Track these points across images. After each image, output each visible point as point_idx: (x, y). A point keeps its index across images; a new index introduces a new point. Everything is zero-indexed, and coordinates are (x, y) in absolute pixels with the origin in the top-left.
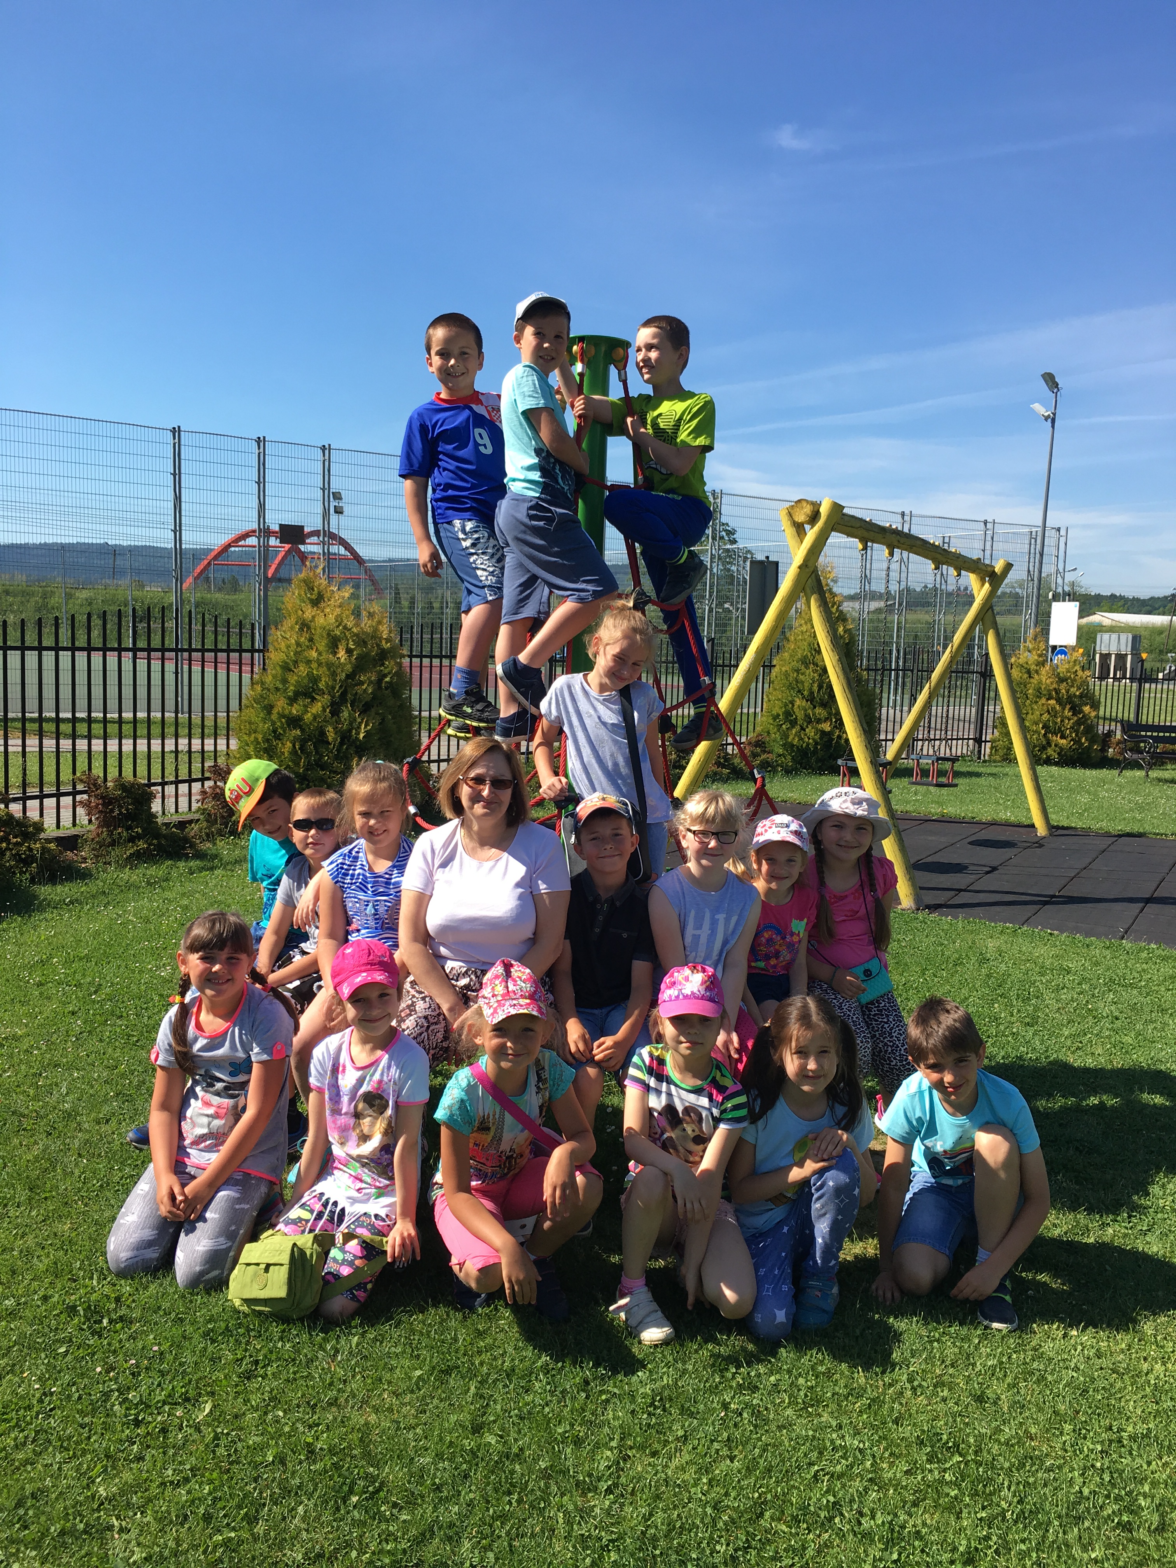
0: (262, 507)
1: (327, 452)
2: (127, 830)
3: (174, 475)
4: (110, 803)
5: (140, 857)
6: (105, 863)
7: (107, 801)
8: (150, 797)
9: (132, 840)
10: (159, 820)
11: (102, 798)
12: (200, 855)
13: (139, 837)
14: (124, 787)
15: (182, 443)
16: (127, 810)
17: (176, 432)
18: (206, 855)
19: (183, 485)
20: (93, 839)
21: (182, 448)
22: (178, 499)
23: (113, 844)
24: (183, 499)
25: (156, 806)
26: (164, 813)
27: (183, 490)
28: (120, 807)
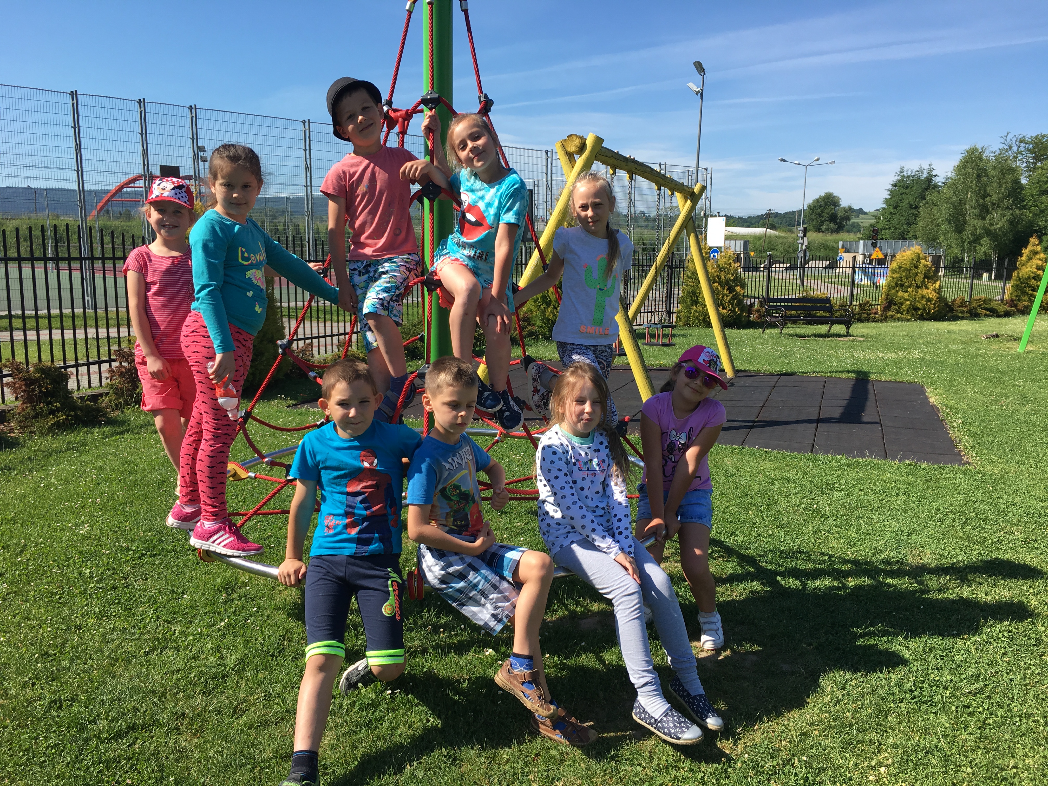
0: (145, 153)
1: (194, 111)
2: (47, 405)
3: (74, 127)
4: (32, 384)
5: (59, 427)
6: (30, 433)
7: (29, 382)
8: (66, 377)
9: (52, 412)
10: (75, 395)
11: (24, 380)
12: (111, 422)
13: (58, 410)
14: (43, 370)
15: (79, 103)
16: (47, 388)
17: (74, 95)
18: (117, 421)
19: (82, 135)
20: (19, 414)
21: (80, 107)
22: (78, 147)
23: (35, 417)
24: (82, 147)
25: (72, 384)
26: (79, 389)
27: (82, 140)
28: (40, 386)
